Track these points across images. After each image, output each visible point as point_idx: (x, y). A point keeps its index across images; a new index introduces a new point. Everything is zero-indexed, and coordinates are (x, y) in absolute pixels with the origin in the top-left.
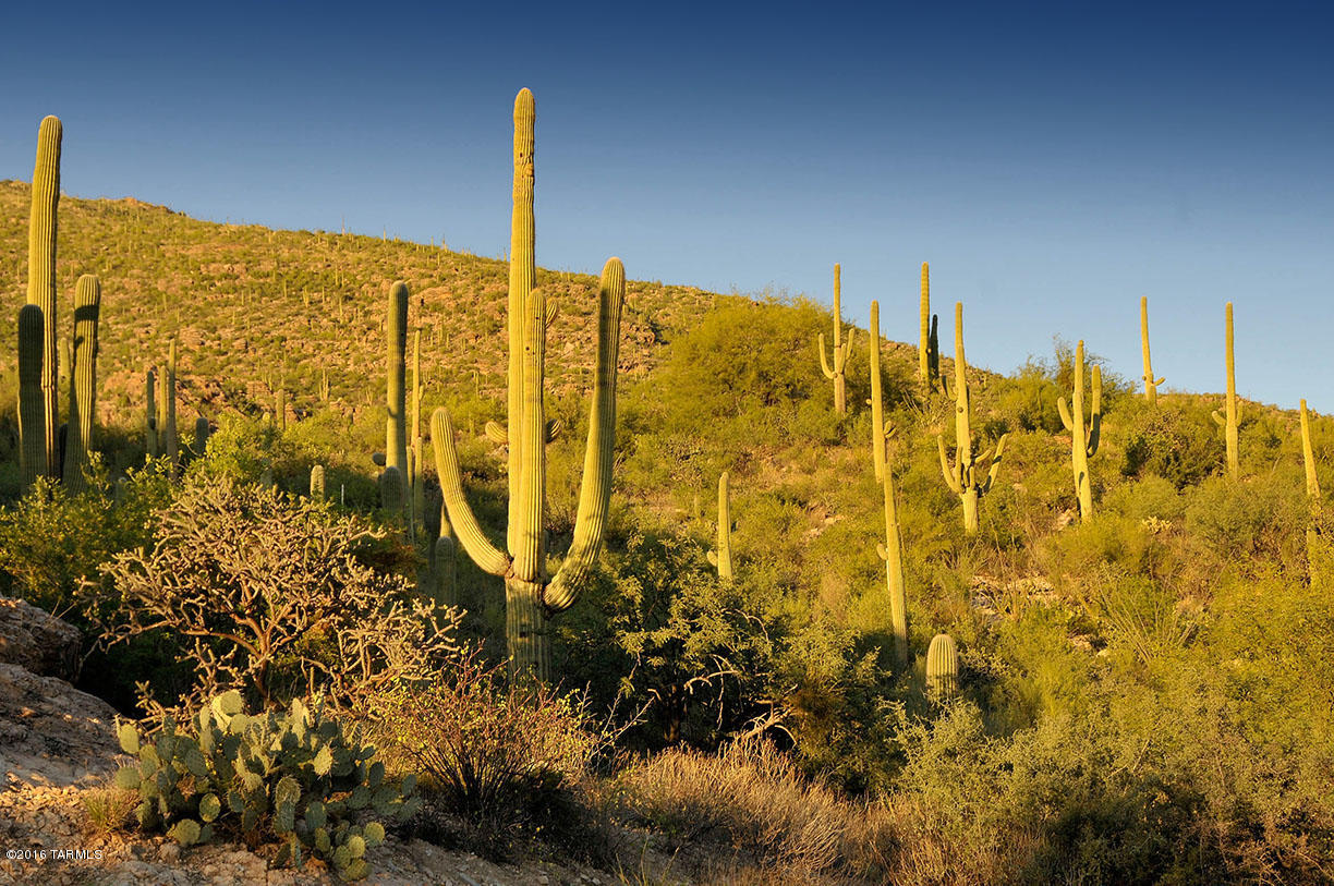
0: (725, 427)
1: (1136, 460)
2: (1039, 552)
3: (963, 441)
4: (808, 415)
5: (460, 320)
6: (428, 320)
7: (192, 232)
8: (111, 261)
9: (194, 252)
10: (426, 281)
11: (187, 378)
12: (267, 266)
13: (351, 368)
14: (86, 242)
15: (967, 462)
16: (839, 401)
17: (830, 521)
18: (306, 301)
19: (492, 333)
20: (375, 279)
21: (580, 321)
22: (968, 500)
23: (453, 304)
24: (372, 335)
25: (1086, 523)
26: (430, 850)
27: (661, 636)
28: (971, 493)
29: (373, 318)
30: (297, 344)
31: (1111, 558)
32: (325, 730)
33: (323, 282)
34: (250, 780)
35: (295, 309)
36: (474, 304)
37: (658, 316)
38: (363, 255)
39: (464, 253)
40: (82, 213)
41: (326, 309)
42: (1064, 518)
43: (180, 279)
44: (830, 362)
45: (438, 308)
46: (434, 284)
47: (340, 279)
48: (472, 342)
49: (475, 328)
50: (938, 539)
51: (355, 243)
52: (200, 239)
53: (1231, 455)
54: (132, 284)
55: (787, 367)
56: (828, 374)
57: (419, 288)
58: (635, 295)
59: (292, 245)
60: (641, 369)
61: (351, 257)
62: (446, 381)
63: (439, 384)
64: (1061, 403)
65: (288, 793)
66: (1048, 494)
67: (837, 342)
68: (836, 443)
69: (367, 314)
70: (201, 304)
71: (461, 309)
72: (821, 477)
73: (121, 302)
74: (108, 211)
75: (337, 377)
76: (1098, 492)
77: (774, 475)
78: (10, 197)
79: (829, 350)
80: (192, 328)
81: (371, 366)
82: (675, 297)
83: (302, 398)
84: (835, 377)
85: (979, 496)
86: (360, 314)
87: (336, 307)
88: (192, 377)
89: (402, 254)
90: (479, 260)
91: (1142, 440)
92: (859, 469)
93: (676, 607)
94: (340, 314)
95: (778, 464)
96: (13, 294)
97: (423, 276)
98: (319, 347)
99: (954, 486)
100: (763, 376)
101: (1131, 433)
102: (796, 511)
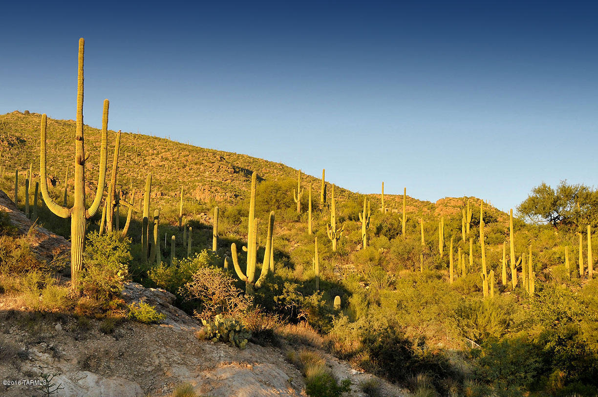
1: (379, 230)
2: (352, 257)
3: (333, 225)
4: (289, 213)
5: (174, 163)
6: (164, 163)
7: (91, 132)
10: (163, 150)
11: (91, 181)
13: (139, 178)
14: (58, 134)
15: (334, 231)
16: (298, 209)
17: (296, 245)
18: (126, 155)
19: (183, 168)
20: (147, 149)
21: (211, 165)
22: (334, 242)
23: (172, 158)
24: (146, 167)
25: (364, 250)
26: (253, 344)
27: (281, 297)
28: (335, 240)
29: (146, 162)
30: (122, 169)
31: (371, 260)
33: (131, 149)
34: (225, 331)
35: (122, 158)
36: (178, 158)
37: (235, 164)
38: (144, 141)
40: (57, 125)
41: (132, 158)
42: (359, 247)
44: (297, 198)
45: (167, 159)
47: (137, 149)
48: (177, 170)
49: (178, 166)
50: (326, 252)
51: (141, 137)
52: (93, 134)
53: (403, 230)
55: (284, 198)
56: (296, 201)
58: (228, 157)
60: (229, 181)
61: (140, 142)
62: (168, 183)
63: (166, 183)
64: (360, 214)
65: (232, 333)
66: (355, 239)
67: (299, 192)
68: (297, 221)
69: (144, 160)
70: (93, 156)
71: (174, 160)
72: (293, 231)
73: (68, 154)
74: (65, 124)
75: (135, 180)
76: (368, 239)
77: (280, 231)
78: (35, 119)
80: (90, 163)
81: (145, 177)
82: (240, 158)
83: (124, 187)
84: (297, 201)
85: (337, 241)
86: (143, 160)
87: (135, 158)
88: (93, 181)
90: (180, 144)
91: (381, 225)
92: (303, 230)
93: (284, 291)
94: (136, 160)
96: (35, 151)
97: (162, 149)
99: (330, 238)
100: (277, 201)
101: (378, 222)
102: (287, 242)
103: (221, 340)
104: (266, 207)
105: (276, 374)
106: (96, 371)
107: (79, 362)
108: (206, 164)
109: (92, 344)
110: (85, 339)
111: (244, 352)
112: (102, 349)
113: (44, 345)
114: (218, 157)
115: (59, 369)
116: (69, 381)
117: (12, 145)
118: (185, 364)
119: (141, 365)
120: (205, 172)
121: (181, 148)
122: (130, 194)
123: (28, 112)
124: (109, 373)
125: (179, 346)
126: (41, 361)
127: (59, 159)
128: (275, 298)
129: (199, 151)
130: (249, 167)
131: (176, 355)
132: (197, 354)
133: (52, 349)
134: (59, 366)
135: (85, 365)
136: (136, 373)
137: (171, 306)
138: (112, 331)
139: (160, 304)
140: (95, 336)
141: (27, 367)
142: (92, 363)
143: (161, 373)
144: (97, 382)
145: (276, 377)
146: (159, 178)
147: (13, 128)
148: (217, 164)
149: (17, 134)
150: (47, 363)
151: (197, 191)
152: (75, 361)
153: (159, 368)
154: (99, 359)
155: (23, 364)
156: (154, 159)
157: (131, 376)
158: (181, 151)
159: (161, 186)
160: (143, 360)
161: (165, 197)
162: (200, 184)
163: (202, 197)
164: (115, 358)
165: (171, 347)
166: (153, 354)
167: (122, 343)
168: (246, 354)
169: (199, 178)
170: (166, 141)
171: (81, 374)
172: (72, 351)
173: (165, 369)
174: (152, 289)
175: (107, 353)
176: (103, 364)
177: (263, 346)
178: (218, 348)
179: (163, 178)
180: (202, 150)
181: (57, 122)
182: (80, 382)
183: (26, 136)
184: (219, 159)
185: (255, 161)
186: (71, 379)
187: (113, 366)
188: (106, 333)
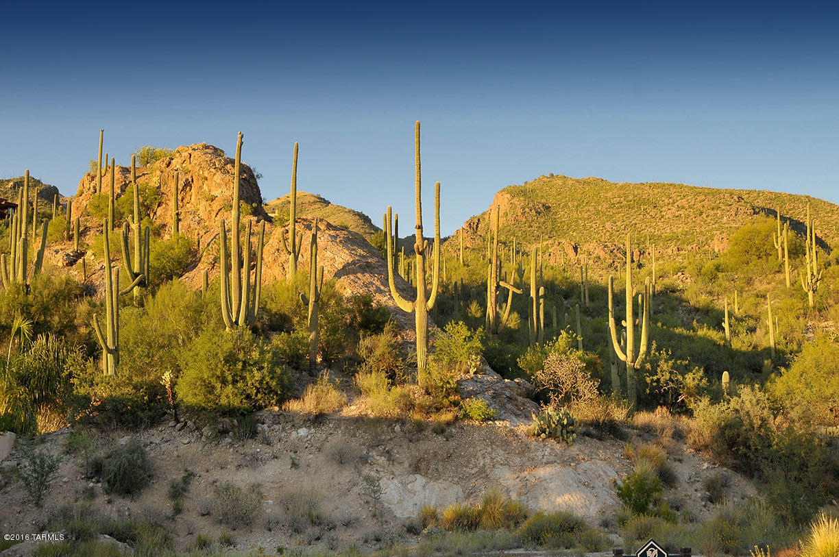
0: (746, 268)
2: (832, 312)
4: (771, 262)
5: (690, 211)
6: (679, 212)
7: (608, 187)
8: (586, 201)
9: (609, 194)
10: (679, 198)
12: (631, 198)
13: (656, 233)
14: (579, 195)
15: (810, 281)
16: (780, 256)
17: (773, 302)
18: (642, 209)
19: (700, 215)
20: (663, 199)
21: (728, 208)
23: (688, 206)
24: (663, 220)
26: (587, 438)
27: (655, 378)
28: (811, 292)
29: (663, 213)
30: (640, 225)
32: (566, 414)
33: (646, 202)
34: (553, 425)
35: (639, 213)
36: (694, 205)
37: (754, 203)
38: (659, 190)
39: (692, 185)
41: (648, 211)
43: (606, 205)
45: (683, 207)
46: (682, 199)
47: (652, 200)
48: (694, 219)
49: (695, 214)
51: (656, 186)
52: (611, 190)
54: (592, 209)
55: (764, 245)
56: (777, 247)
57: (677, 201)
58: (747, 196)
59: (638, 188)
60: (749, 224)
61: (656, 191)
62: (686, 235)
63: (683, 236)
65: (559, 429)
67: (779, 235)
68: (778, 272)
69: (661, 212)
70: (612, 214)
71: (690, 207)
72: (772, 285)
74: (585, 183)
75: (652, 236)
77: (758, 286)
79: (777, 238)
80: (609, 223)
82: (761, 195)
84: (779, 248)
85: (814, 293)
86: (659, 212)
87: (651, 211)
89: (671, 188)
92: (783, 282)
94: (653, 213)
95: (761, 282)
97: (678, 196)
98: (647, 226)
99: (806, 290)
100: (758, 249)
102: (760, 300)
103: (550, 435)
104: (745, 259)
105: (602, 473)
106: (426, 475)
107: (410, 465)
108: (723, 208)
109: (423, 446)
110: (418, 440)
111: (572, 448)
112: (431, 451)
113: (381, 448)
114: (735, 197)
115: (393, 473)
116: (400, 485)
117: (539, 213)
118: (508, 464)
119: (467, 466)
120: (722, 218)
121: (697, 192)
122: (647, 253)
123: (552, 175)
124: (437, 476)
125: (505, 444)
126: (378, 464)
127: (580, 222)
128: (648, 380)
129: (714, 193)
130: (771, 205)
131: (501, 455)
132: (522, 453)
133: (388, 452)
134: (393, 469)
135: (416, 469)
136: (461, 476)
137: (520, 399)
138: (443, 431)
139: (508, 397)
140: (427, 437)
141: (366, 471)
142: (423, 466)
143: (484, 475)
144: (424, 486)
145: (600, 476)
146: (675, 231)
147: (539, 195)
148: (734, 207)
149: (543, 201)
150: (384, 467)
151: (716, 241)
152: (406, 465)
153: (482, 470)
154: (429, 462)
155: (364, 467)
156: (670, 209)
157: (456, 479)
158: (696, 197)
159: (679, 240)
160: (469, 462)
161: (681, 252)
162: (718, 232)
163: (721, 247)
164: (443, 460)
165: (498, 446)
166: (479, 454)
167: (452, 444)
168: (574, 450)
169: (717, 225)
170: (681, 186)
171: (411, 477)
172: (405, 454)
173: (489, 471)
174: (506, 380)
175: (435, 454)
176: (432, 467)
177: (600, 439)
178: (545, 445)
179: (680, 230)
180: (719, 192)
181: (578, 181)
182: (409, 486)
183: (551, 202)
184: (737, 200)
185: (777, 196)
186: (402, 483)
187: (441, 469)
188: (437, 434)
